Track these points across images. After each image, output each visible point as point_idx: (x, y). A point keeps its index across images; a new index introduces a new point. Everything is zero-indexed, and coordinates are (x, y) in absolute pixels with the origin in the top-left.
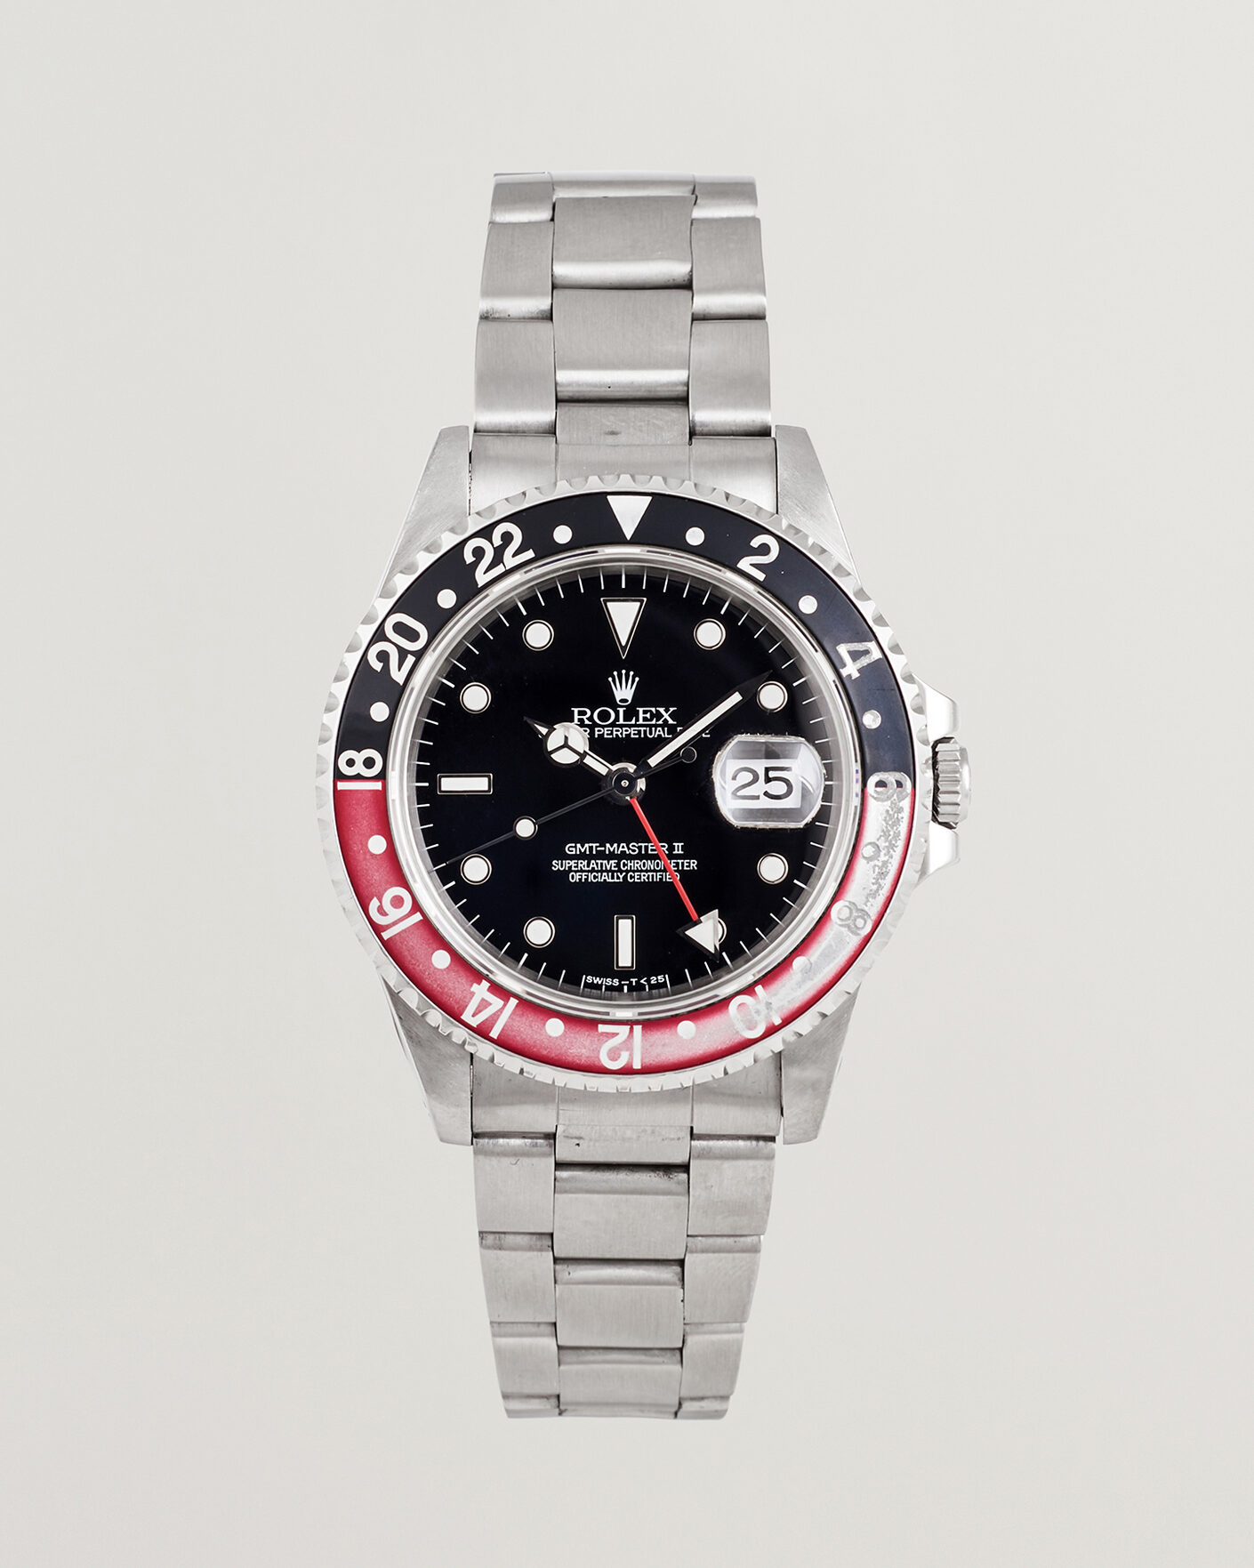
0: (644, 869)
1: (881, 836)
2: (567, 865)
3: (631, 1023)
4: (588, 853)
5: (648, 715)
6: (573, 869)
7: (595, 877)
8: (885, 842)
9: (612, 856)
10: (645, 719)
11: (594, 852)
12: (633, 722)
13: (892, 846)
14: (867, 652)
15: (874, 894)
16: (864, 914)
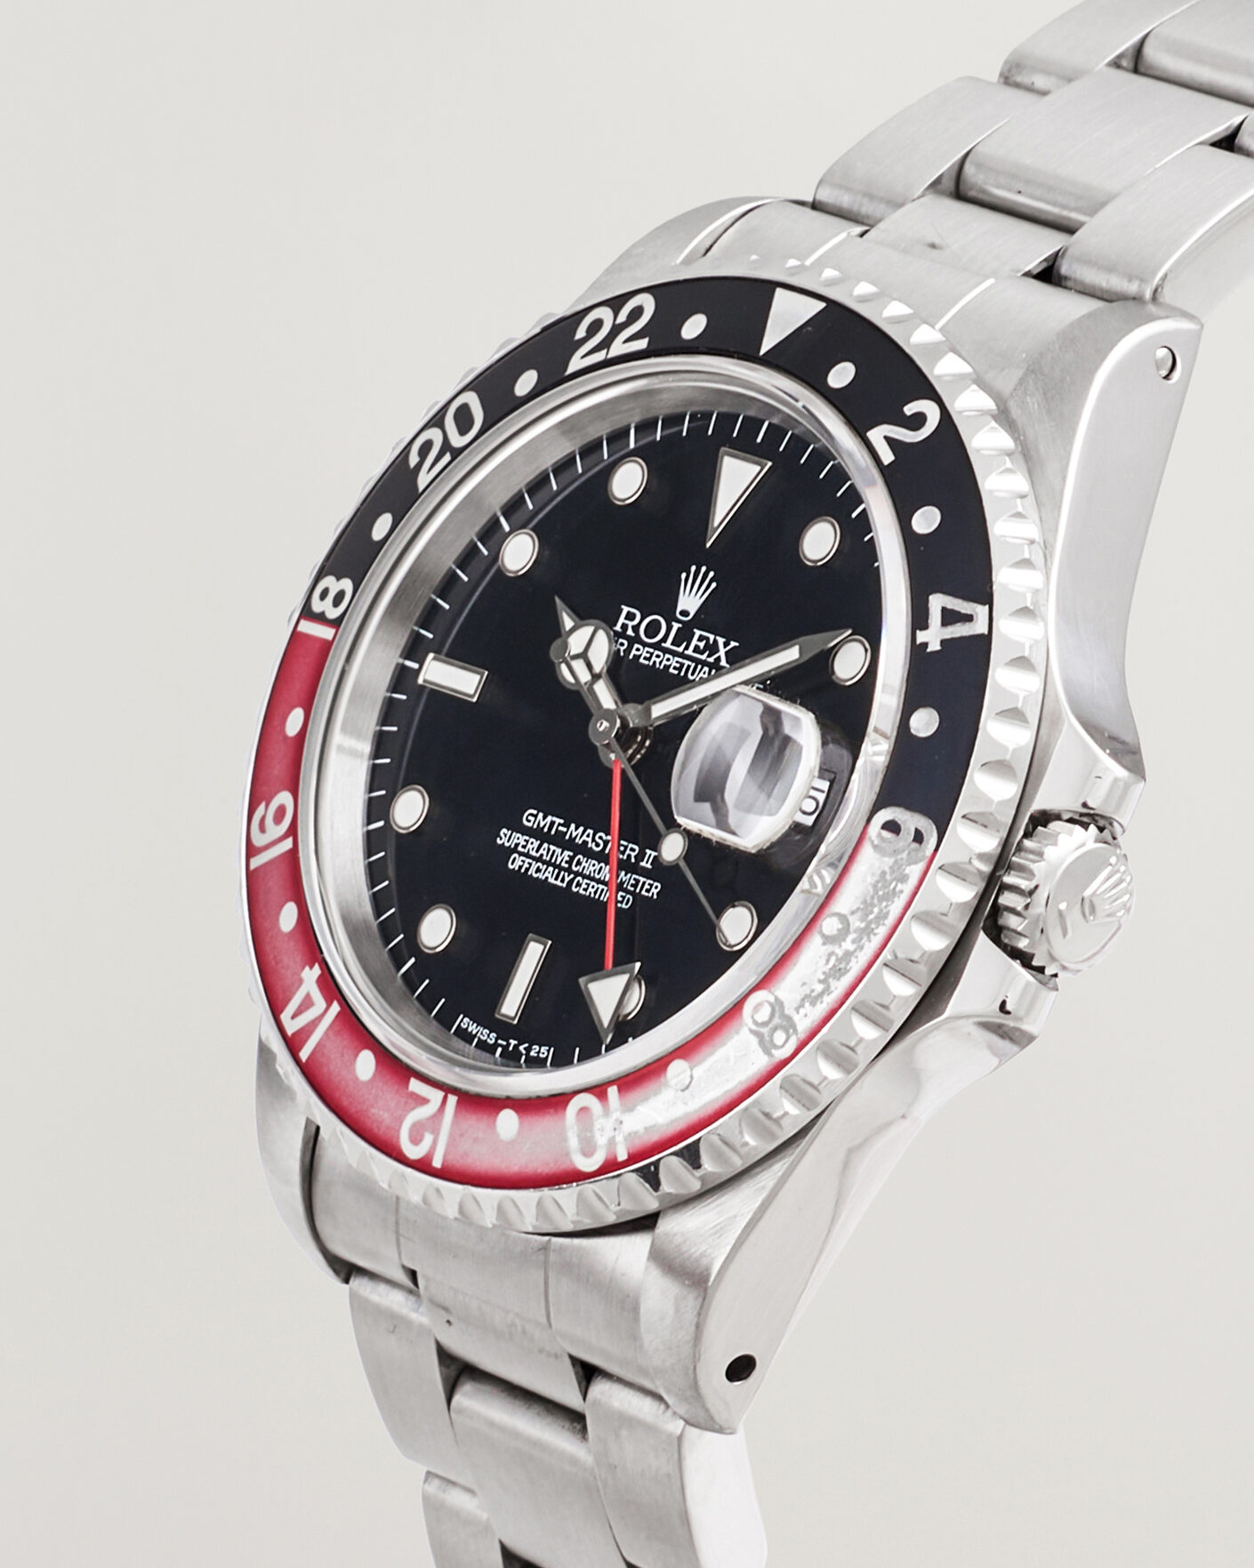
0: (597, 877)
1: (858, 908)
2: (516, 841)
3: (448, 1089)
4: (546, 830)
5: (702, 645)
6: (520, 849)
7: (538, 870)
8: (862, 921)
9: (568, 844)
10: (696, 649)
11: (553, 832)
12: (680, 649)
13: (867, 931)
14: (969, 618)
15: (813, 999)
16: (789, 1026)
